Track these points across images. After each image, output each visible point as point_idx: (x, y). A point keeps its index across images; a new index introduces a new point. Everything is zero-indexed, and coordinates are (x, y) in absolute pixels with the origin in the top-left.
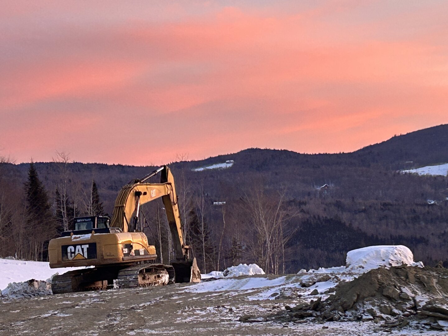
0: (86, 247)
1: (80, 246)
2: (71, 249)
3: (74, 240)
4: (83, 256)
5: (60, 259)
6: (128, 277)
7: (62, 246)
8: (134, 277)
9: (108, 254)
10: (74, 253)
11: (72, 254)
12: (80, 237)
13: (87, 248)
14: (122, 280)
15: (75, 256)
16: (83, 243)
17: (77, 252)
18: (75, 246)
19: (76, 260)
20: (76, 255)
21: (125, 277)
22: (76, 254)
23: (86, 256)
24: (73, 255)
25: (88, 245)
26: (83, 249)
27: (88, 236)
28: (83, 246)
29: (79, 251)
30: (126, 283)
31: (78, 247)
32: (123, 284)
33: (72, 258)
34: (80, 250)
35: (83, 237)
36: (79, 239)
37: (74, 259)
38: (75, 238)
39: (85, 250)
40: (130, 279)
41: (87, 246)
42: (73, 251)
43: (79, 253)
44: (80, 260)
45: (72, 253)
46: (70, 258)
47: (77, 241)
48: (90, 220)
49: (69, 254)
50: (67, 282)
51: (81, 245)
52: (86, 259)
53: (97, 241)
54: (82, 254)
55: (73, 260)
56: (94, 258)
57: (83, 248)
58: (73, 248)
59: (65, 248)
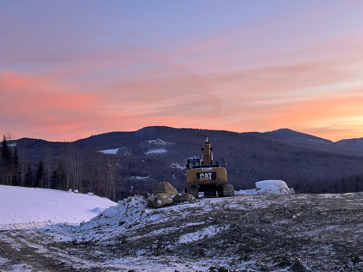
0: (210, 174)
2: (202, 175)
4: (209, 179)
5: (196, 180)
6: (229, 190)
7: (197, 174)
8: (232, 190)
9: (222, 178)
10: (204, 177)
11: (203, 178)
12: (206, 169)
14: (226, 192)
15: (204, 179)
17: (205, 177)
18: (204, 173)
19: (204, 181)
21: (227, 190)
22: (205, 178)
23: (210, 178)
26: (209, 175)
27: (211, 168)
28: (209, 174)
29: (206, 176)
30: (228, 193)
31: (206, 174)
33: (203, 180)
34: (207, 176)
38: (203, 169)
39: (210, 176)
41: (211, 174)
42: (203, 176)
44: (207, 180)
45: (202, 177)
46: (201, 179)
48: (197, 161)
49: (201, 178)
50: (196, 192)
51: (208, 173)
52: (210, 180)
53: (216, 171)
56: (215, 180)
58: (203, 175)
59: (198, 175)
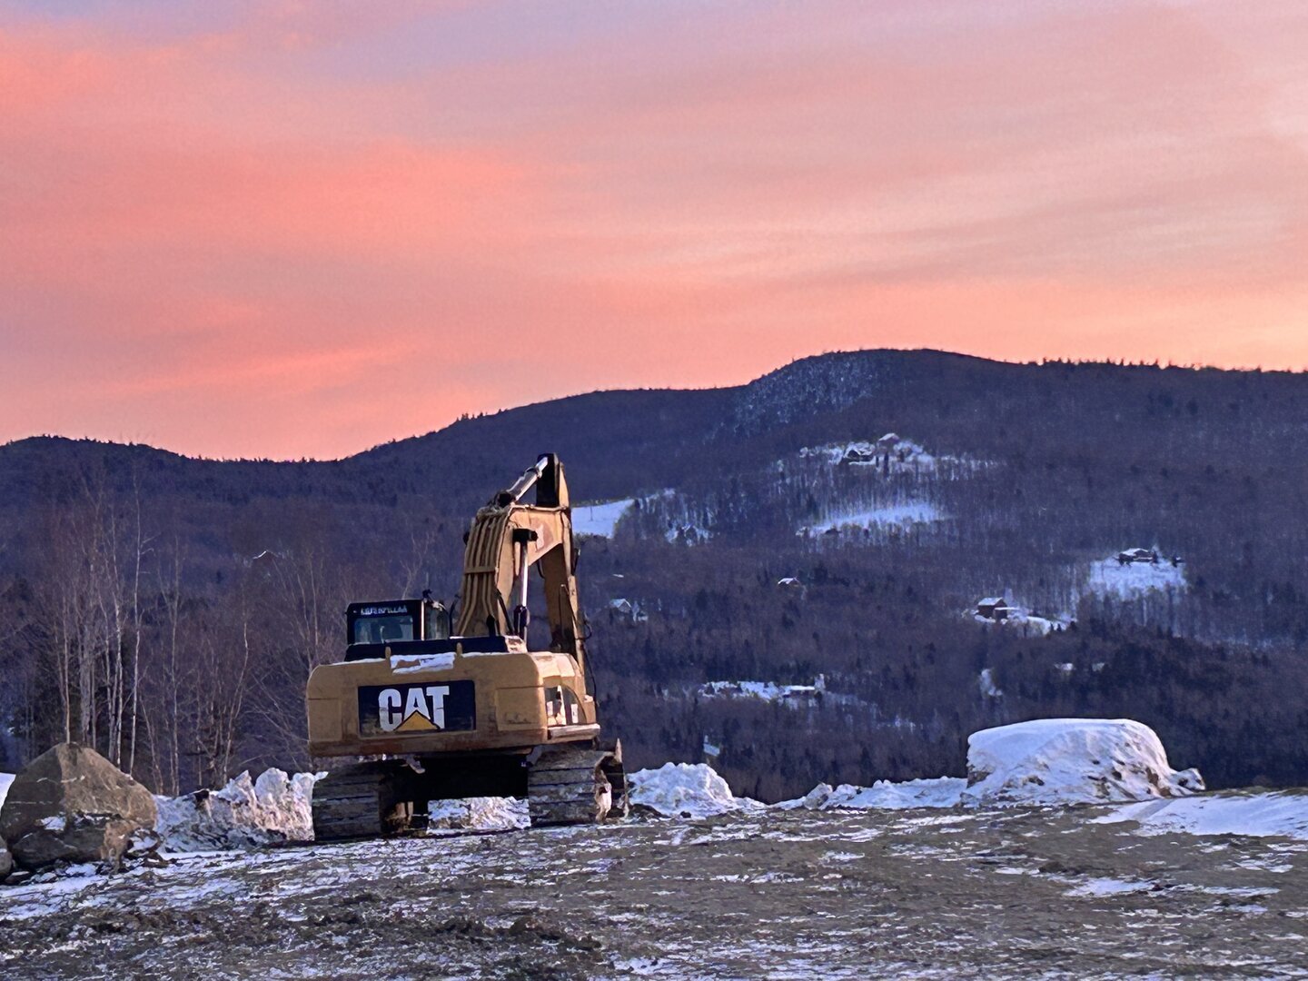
0: (439, 693)
1: (421, 689)
2: (390, 699)
3: (403, 670)
4: (432, 721)
5: (353, 728)
6: (562, 791)
7: (361, 690)
8: (581, 791)
9: (511, 717)
10: (402, 710)
11: (394, 715)
12: (417, 663)
13: (445, 697)
14: (545, 798)
15: (403, 722)
16: (434, 680)
17: (409, 709)
18: (403, 690)
19: (405, 732)
20: (406, 718)
21: (553, 789)
22: (407, 716)
23: (440, 720)
24: (397, 716)
25: (447, 687)
26: (429, 701)
27: (447, 659)
28: (430, 691)
29: (416, 705)
30: (556, 808)
31: (415, 694)
32: (545, 812)
33: (394, 726)
34: (422, 702)
35: (430, 663)
36: (417, 668)
37: (400, 729)
38: (402, 664)
39: (438, 703)
40: (570, 797)
41: (446, 690)
42: (397, 703)
43: (416, 711)
44: (420, 732)
45: (392, 710)
46: (385, 726)
47: (410, 674)
48: (405, 610)
49: (384, 715)
50: (366, 801)
51: (424, 686)
52: (439, 730)
53: (477, 675)
54: (426, 714)
55: (396, 732)
56: (467, 727)
57: (432, 697)
58: (396, 695)
59: (368, 696)
